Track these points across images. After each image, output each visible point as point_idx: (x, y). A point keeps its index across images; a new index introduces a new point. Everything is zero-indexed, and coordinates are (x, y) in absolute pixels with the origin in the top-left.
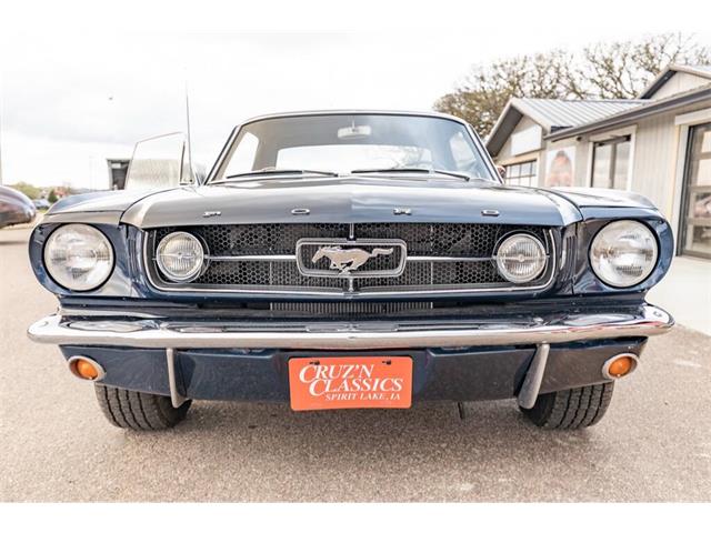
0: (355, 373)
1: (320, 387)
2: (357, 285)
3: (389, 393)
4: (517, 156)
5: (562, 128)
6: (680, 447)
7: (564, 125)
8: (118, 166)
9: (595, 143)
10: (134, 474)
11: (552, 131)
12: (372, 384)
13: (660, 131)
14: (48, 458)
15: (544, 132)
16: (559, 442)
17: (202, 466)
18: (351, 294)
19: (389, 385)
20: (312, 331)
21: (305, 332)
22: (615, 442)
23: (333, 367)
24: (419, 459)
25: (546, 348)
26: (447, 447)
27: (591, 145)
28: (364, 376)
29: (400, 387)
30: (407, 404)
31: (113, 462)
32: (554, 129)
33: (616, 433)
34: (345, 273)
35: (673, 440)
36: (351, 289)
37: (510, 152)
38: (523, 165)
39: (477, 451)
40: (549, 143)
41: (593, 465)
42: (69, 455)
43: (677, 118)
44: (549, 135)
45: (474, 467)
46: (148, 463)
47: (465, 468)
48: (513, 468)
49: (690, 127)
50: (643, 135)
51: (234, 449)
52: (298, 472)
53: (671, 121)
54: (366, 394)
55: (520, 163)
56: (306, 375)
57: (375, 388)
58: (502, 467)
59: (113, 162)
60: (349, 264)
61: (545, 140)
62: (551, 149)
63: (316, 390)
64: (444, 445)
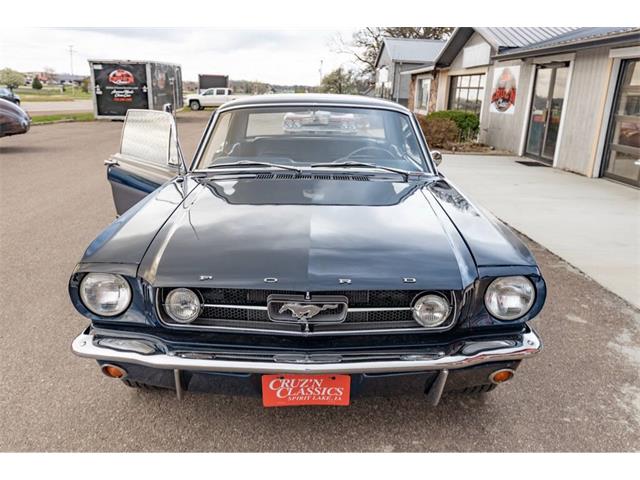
0: (310, 384)
1: (284, 392)
2: (312, 328)
3: (333, 397)
4: (468, 68)
5: (510, 48)
6: (550, 411)
7: (512, 45)
8: (99, 67)
9: (537, 65)
10: (148, 432)
11: (500, 51)
12: (321, 392)
13: (595, 61)
14: (84, 416)
15: (493, 50)
16: (462, 404)
17: (197, 426)
18: (308, 334)
19: (333, 392)
20: (279, 361)
21: (274, 361)
22: (503, 406)
23: (293, 381)
24: (356, 421)
25: (446, 372)
26: (379, 409)
27: (534, 67)
28: (316, 385)
29: (341, 393)
30: (347, 403)
31: (132, 421)
32: (502, 49)
33: (506, 396)
34: (303, 320)
35: (547, 404)
36: (307, 329)
37: (461, 63)
38: (473, 77)
39: (400, 414)
40: (496, 62)
41: (483, 429)
42: (99, 412)
43: (611, 51)
44: (497, 55)
45: (396, 430)
46: (157, 421)
47: (390, 431)
48: (424, 431)
49: (622, 61)
50: (580, 64)
51: (220, 409)
52: (268, 433)
53: (606, 54)
54: (317, 397)
55: (470, 75)
56: (274, 386)
57: (323, 393)
58: (416, 430)
59: (95, 63)
60: (306, 314)
61: (493, 59)
62: (498, 66)
63: (282, 393)
64: (376, 407)
